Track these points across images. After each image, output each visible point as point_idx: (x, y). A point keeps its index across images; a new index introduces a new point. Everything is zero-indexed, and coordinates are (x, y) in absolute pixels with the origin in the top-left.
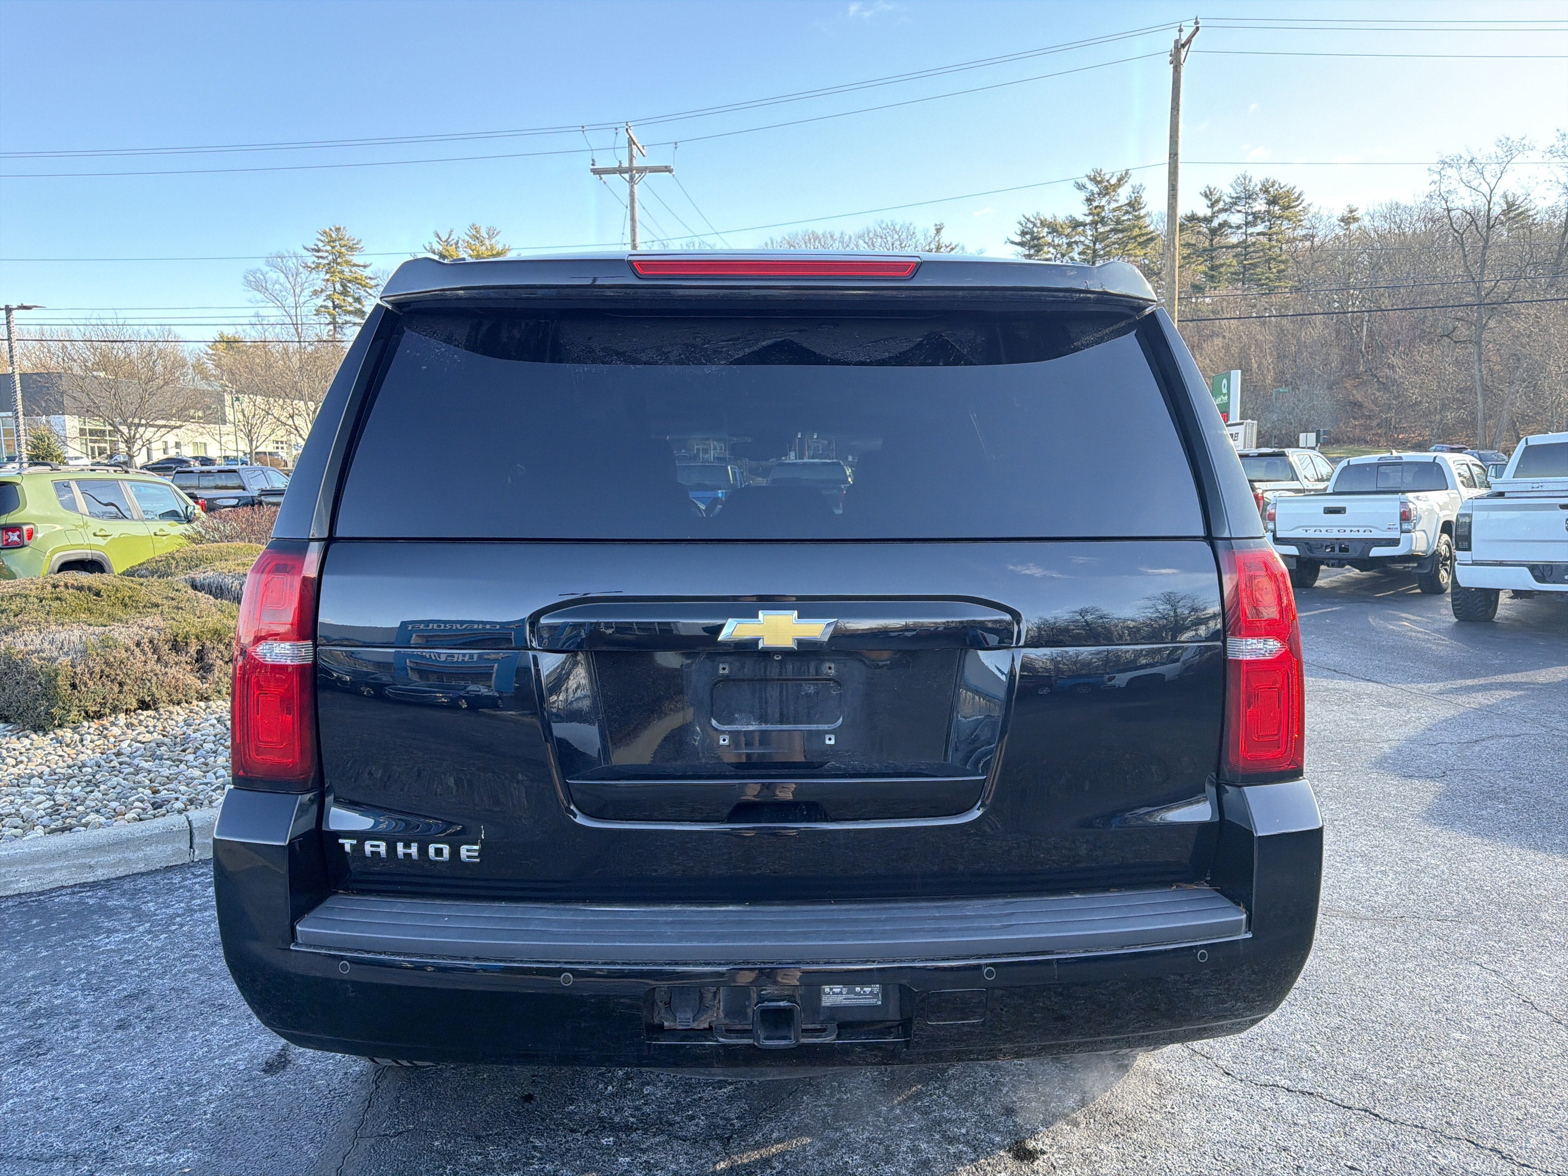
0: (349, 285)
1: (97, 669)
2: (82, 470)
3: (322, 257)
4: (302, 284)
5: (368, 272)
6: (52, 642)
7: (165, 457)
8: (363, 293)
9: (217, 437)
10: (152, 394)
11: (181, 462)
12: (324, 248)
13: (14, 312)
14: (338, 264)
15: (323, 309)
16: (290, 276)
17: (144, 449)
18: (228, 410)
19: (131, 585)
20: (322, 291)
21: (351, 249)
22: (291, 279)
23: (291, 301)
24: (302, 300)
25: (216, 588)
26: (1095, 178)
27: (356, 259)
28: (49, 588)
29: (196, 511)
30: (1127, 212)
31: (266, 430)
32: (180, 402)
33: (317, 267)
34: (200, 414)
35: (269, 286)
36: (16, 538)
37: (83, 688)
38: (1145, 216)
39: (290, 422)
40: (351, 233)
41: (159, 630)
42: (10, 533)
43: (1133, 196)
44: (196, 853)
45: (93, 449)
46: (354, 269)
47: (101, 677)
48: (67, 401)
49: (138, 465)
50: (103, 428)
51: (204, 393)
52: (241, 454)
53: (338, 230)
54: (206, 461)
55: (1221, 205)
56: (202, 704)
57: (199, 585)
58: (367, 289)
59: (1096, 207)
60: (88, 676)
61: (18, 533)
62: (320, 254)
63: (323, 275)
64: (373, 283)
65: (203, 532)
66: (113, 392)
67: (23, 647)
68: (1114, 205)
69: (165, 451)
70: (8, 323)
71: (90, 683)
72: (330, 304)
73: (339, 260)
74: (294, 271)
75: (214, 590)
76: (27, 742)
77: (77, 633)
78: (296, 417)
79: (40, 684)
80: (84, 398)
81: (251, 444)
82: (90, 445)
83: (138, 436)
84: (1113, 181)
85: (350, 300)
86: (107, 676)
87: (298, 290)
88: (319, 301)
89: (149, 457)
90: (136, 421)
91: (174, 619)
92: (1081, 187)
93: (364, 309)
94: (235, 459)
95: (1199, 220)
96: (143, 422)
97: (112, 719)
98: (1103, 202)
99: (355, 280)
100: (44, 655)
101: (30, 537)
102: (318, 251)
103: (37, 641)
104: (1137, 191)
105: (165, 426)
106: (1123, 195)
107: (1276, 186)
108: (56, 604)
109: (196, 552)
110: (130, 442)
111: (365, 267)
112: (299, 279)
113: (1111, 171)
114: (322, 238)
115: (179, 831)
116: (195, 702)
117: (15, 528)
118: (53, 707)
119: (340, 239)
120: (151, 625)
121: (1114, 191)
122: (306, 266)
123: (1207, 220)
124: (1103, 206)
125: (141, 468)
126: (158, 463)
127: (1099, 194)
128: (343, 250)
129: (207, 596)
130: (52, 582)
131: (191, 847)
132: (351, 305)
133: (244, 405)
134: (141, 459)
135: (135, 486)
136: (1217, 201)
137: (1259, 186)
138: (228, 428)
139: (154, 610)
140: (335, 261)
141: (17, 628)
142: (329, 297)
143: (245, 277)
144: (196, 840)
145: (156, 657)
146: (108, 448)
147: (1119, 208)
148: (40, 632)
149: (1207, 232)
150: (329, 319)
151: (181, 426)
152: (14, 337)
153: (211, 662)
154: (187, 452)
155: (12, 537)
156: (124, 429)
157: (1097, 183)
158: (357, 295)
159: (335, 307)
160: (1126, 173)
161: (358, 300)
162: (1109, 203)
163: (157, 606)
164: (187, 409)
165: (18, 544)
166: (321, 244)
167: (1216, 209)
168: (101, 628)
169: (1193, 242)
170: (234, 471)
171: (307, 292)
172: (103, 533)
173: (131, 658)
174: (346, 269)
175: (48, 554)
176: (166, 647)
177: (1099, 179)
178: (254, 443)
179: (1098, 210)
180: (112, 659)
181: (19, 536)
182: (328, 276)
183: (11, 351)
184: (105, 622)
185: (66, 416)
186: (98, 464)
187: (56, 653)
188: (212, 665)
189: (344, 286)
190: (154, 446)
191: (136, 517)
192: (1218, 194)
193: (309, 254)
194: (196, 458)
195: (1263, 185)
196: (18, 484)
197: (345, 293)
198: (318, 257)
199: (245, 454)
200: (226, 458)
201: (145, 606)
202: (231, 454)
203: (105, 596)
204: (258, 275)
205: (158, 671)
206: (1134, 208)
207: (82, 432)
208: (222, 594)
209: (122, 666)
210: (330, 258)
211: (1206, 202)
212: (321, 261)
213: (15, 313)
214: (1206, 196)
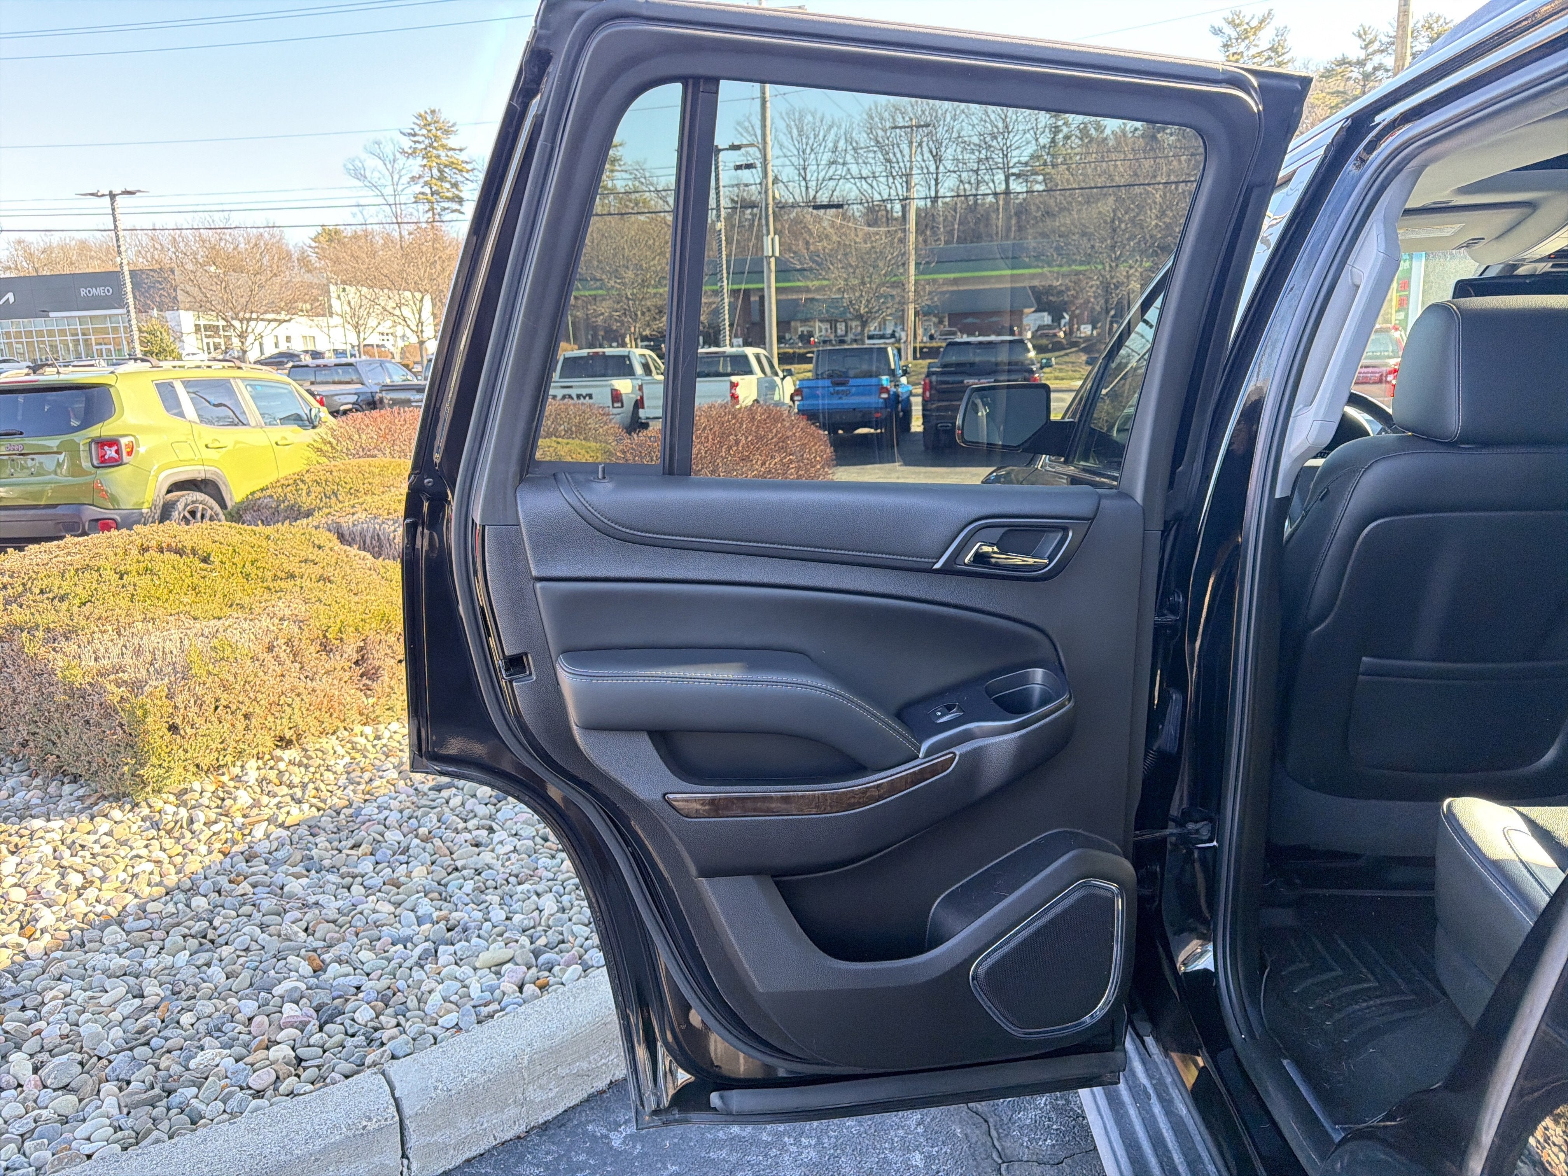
0: (446, 170)
1: (209, 699)
2: (199, 367)
3: (419, 142)
4: (400, 171)
5: (463, 156)
6: (138, 652)
7: (277, 351)
8: (460, 178)
9: (326, 330)
10: (261, 287)
11: (291, 356)
12: (420, 133)
13: (117, 198)
14: (434, 148)
15: (421, 196)
16: (387, 163)
17: (257, 343)
18: (335, 303)
19: (253, 540)
20: (420, 177)
21: (447, 132)
22: (389, 166)
23: (389, 190)
24: (400, 188)
25: (372, 538)
26: (1233, 21)
27: (452, 142)
28: (135, 551)
29: (322, 415)
30: (1269, 58)
31: (372, 322)
32: (288, 294)
33: (414, 152)
34: (308, 306)
35: (368, 174)
36: (114, 455)
37: (188, 730)
38: (1289, 61)
39: (397, 312)
40: (447, 115)
41: (300, 623)
42: (106, 448)
43: (1276, 39)
44: (414, 1167)
45: (208, 344)
46: (450, 153)
47: (216, 708)
48: (181, 296)
49: (252, 361)
50: (216, 323)
51: (311, 286)
52: (349, 347)
53: (433, 112)
54: (316, 355)
55: (1376, 46)
56: (368, 730)
57: (347, 533)
58: (465, 174)
59: (1234, 54)
60: (197, 709)
61: (115, 448)
62: (416, 139)
63: (420, 161)
64: (469, 167)
65: (334, 442)
66: (224, 285)
67: (92, 663)
68: (1253, 51)
69: (276, 345)
70: (113, 209)
71: (199, 721)
72: (427, 190)
73: (435, 144)
74: (392, 158)
75: (368, 541)
76: (103, 825)
77: (175, 634)
78: (403, 308)
79: (121, 725)
80: (195, 291)
81: (359, 336)
82: (205, 340)
83: (250, 330)
84: (1254, 23)
85: (448, 185)
86: (226, 707)
87: (396, 177)
88: (417, 188)
89: (262, 353)
90: (248, 315)
91: (320, 601)
92: (1217, 31)
93: (461, 195)
94: (344, 353)
95: (1350, 64)
96: (254, 316)
97: (237, 771)
98: (1242, 47)
99: (451, 165)
100: (126, 677)
101: (130, 454)
102: (415, 135)
103: (115, 651)
104: (1281, 33)
105: (275, 320)
106: (1265, 39)
107: (1441, 21)
108: (144, 581)
109: (331, 472)
110: (242, 336)
111: (461, 150)
112: (396, 165)
113: (1252, 13)
114: (418, 122)
115: (380, 1129)
116: (358, 729)
117: (113, 442)
118: (142, 765)
119: (436, 122)
120: (287, 612)
121: (1255, 34)
122: (403, 152)
123: (1361, 63)
124: (1242, 53)
125: (255, 363)
126: (270, 358)
127: (1237, 39)
128: (439, 133)
129: (363, 553)
130: (139, 542)
131: (404, 1156)
132: (448, 191)
133: (350, 297)
134: (253, 354)
135: (250, 385)
136: (1371, 42)
137: (1422, 22)
138: (336, 320)
139: (288, 584)
140: (431, 145)
141: (83, 629)
142: (426, 183)
143: (345, 166)
144: (413, 1141)
145: (298, 666)
146: (223, 343)
147: (1260, 54)
148: (119, 634)
149: (1361, 77)
150: (427, 206)
151: (291, 319)
152: (121, 226)
153: (377, 663)
154: (297, 346)
155: (108, 452)
156: (236, 323)
157: (1236, 26)
158: (453, 181)
159: (432, 194)
160: (1269, 13)
161: (455, 185)
162: (1248, 48)
163: (292, 576)
164: (296, 301)
165: (116, 460)
166: (417, 129)
167: (1370, 50)
168: (212, 623)
169: (1341, 89)
170: (351, 365)
171: (405, 179)
172: (217, 445)
173: (261, 674)
174: (442, 153)
175: (153, 473)
176: (312, 649)
177: (1237, 22)
178: (362, 335)
179: (1236, 57)
180: (231, 679)
181: (117, 452)
182: (425, 162)
183: (118, 240)
184: (218, 613)
185: (181, 312)
186: (215, 360)
187: (144, 672)
188: (379, 667)
189: (440, 171)
190: (265, 340)
191: (253, 423)
192: (1374, 33)
193: (407, 138)
194: (306, 352)
195: (1427, 21)
196: (111, 386)
197: (442, 179)
198: (415, 142)
199: (353, 347)
200: (335, 351)
201: (275, 578)
202: (340, 347)
203: (217, 560)
204: (357, 163)
205: (301, 690)
206: (1277, 53)
207: (197, 328)
208: (381, 547)
209: (247, 687)
210: (427, 142)
211: (1361, 43)
212: (417, 145)
213: (119, 200)
214: (1360, 36)
